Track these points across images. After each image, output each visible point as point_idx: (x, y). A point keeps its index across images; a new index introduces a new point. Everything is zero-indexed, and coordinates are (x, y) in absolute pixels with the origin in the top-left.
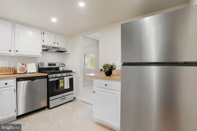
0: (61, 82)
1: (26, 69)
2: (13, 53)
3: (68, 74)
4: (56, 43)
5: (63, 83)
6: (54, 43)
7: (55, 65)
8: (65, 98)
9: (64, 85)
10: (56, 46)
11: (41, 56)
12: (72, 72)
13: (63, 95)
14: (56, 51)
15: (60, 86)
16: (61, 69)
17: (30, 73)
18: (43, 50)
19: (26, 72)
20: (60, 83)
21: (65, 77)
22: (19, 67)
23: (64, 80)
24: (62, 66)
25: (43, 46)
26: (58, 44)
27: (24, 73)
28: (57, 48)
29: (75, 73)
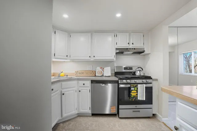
0: (133, 90)
1: (103, 72)
2: (92, 59)
3: (144, 81)
4: (131, 43)
5: (136, 92)
6: (129, 43)
7: (131, 68)
8: (139, 111)
9: (137, 95)
10: (131, 46)
11: (115, 60)
12: (151, 79)
13: (136, 107)
14: (132, 52)
15: (131, 95)
16: (138, 74)
17: (106, 77)
18: (117, 53)
19: (103, 75)
20: (132, 92)
21: (139, 85)
22: (98, 71)
23: (137, 88)
24: (140, 71)
25: (117, 49)
26: (133, 44)
27: (101, 76)
28: (132, 49)
29: (156, 80)
